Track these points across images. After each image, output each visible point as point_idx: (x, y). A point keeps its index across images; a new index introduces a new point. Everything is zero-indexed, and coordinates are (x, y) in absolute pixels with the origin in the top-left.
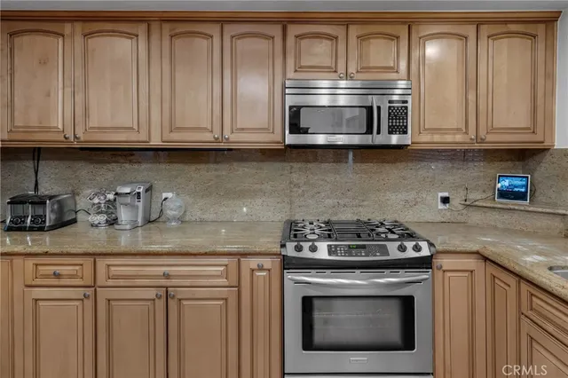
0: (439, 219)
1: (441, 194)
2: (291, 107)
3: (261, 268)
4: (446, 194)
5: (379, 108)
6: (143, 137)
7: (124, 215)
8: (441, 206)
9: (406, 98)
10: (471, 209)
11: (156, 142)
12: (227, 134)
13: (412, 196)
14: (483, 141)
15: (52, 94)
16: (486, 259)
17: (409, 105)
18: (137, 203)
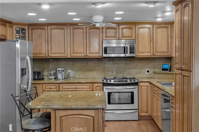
0: (146, 77)
1: (147, 70)
2: (104, 47)
3: (98, 86)
4: (148, 70)
5: (127, 47)
6: (66, 55)
7: (59, 76)
8: (147, 73)
9: (134, 44)
10: (155, 74)
11: (69, 56)
12: (88, 54)
13: (138, 70)
14: (155, 55)
15: (42, 45)
16: (151, 83)
17: (135, 46)
18: (63, 73)
